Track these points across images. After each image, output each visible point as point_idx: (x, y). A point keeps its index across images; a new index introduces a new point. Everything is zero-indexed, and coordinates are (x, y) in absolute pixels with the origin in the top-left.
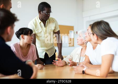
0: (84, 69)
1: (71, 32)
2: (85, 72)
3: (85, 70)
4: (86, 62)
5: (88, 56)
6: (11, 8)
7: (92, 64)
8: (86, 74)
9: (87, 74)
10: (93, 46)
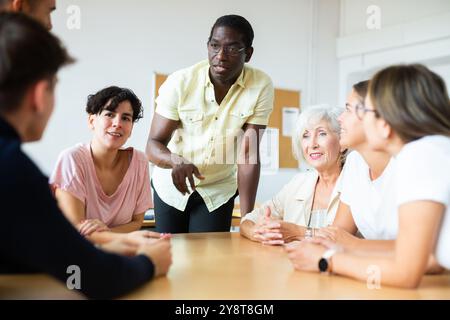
0: (327, 255)
1: (289, 112)
2: (329, 263)
3: (331, 259)
4: (336, 228)
5: (348, 207)
6: (54, 8)
7: (360, 236)
8: (331, 272)
9: (337, 275)
10: (369, 165)
